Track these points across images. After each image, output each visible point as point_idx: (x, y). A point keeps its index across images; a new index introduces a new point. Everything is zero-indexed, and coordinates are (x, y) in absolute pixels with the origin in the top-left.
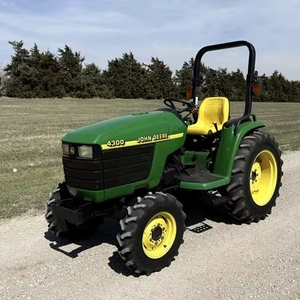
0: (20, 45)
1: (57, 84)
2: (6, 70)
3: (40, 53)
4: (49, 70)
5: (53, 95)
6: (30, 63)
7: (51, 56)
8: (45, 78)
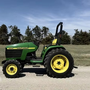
0: (77, 30)
1: (87, 41)
2: (73, 37)
3: (83, 32)
4: (85, 36)
5: (86, 44)
6: (80, 35)
7: (86, 32)
8: (84, 39)
